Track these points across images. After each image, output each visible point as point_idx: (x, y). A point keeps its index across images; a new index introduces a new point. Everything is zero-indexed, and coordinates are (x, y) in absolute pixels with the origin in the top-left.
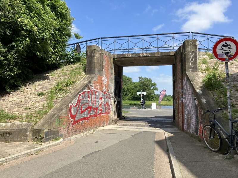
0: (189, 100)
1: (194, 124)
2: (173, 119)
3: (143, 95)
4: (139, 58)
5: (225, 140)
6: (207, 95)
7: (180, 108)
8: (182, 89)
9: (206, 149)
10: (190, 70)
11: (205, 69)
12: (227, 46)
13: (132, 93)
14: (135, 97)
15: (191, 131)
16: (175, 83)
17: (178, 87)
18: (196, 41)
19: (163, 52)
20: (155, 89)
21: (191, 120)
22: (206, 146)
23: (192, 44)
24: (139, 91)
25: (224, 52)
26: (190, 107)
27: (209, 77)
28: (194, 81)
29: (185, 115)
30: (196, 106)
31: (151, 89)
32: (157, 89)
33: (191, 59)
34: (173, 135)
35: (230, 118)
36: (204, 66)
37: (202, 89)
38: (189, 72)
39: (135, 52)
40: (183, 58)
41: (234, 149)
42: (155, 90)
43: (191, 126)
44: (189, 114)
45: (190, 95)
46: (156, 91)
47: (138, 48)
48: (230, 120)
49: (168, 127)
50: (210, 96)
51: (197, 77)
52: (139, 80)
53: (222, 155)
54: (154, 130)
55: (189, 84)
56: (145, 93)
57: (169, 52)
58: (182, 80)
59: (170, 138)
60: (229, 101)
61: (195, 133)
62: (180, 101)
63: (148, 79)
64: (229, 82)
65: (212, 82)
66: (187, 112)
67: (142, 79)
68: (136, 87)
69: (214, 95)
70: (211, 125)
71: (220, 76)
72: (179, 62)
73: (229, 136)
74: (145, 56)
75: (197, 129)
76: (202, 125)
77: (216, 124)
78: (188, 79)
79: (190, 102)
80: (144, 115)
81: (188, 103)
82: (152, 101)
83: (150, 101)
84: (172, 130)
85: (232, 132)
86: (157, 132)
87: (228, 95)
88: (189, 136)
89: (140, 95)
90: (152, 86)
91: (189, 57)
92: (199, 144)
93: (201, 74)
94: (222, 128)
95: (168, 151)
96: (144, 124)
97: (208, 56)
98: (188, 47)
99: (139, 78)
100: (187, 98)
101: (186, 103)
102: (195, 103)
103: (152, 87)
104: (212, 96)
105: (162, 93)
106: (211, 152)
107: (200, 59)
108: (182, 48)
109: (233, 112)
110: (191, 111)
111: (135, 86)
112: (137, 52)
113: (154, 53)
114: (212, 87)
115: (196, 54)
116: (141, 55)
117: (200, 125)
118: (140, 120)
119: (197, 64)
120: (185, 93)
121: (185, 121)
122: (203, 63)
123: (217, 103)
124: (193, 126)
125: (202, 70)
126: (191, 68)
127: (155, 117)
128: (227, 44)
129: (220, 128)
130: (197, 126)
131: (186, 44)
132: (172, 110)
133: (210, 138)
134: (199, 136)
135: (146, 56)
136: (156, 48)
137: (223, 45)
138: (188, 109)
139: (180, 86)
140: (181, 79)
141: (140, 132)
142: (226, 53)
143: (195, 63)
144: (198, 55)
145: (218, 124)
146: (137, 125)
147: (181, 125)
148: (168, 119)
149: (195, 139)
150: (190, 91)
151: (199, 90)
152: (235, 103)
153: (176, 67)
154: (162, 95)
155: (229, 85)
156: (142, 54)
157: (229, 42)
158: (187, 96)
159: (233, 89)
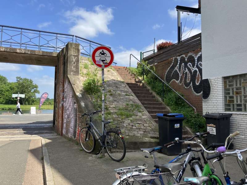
0: (69, 104)
1: (73, 128)
2: (52, 124)
3: (20, 98)
4: (15, 54)
5: (98, 141)
6: (86, 98)
7: (60, 112)
8: (63, 92)
9: (82, 152)
10: (72, 73)
11: (86, 74)
12: (103, 54)
13: (7, 96)
14: (10, 101)
15: (70, 135)
16: (57, 86)
17: (59, 90)
18: (79, 46)
19: (45, 52)
20: (36, 91)
21: (70, 124)
22: (82, 148)
23: (74, 47)
24: (16, 93)
25: (101, 59)
26: (70, 111)
27: (89, 81)
28: (74, 85)
29: (65, 119)
30: (75, 110)
31: (32, 91)
32: (38, 92)
33: (73, 62)
34: (51, 141)
35: (103, 119)
36: (85, 71)
37: (82, 93)
38: (71, 75)
39: (11, 46)
40: (66, 61)
41: (105, 148)
42: (36, 94)
43: (70, 130)
44: (68, 118)
45: (71, 99)
46: (38, 94)
47: (14, 42)
48: (103, 121)
49: (46, 133)
50: (88, 99)
51: (78, 81)
52: (17, 80)
53: (95, 155)
54: (29, 137)
55: (70, 88)
56: (23, 96)
57: (52, 53)
58: (64, 82)
59: (47, 145)
60: (103, 104)
61: (73, 137)
62: (61, 105)
63: (28, 79)
64: (104, 87)
65: (91, 86)
66: (66, 116)
67: (21, 79)
68: (12, 89)
69: (92, 99)
70: (88, 128)
71: (98, 82)
72: (61, 64)
73: (101, 137)
74: (23, 52)
75: (75, 132)
76: (79, 128)
77: (91, 126)
78: (69, 82)
79: (69, 106)
80: (20, 121)
81: (68, 107)
82: (31, 104)
83: (30, 105)
84: (51, 135)
85: (104, 133)
86: (33, 140)
87: (103, 99)
88: (67, 140)
89: (16, 98)
90: (33, 88)
91: (72, 60)
92: (76, 147)
93: (82, 78)
94: (96, 130)
95: (42, 159)
96: (18, 132)
97: (90, 62)
98: (71, 50)
99: (17, 78)
100: (67, 101)
101: (66, 107)
102: (75, 106)
103: (33, 90)
104: (91, 100)
105: (43, 96)
106: (86, 154)
107: (82, 63)
108: (65, 50)
109: (106, 114)
110: (71, 114)
111: (10, 88)
112: (13, 47)
113: (35, 51)
114: (91, 91)
115: (78, 58)
116: (18, 51)
117: (78, 128)
118: (13, 127)
119: (79, 68)
120: (66, 96)
121: (65, 125)
122: (85, 68)
123: (94, 106)
124: (71, 130)
125: (83, 74)
126: (73, 71)
127: (33, 123)
128: (103, 52)
129: (95, 130)
130: (75, 129)
131: (69, 46)
132: (52, 115)
133: (86, 140)
134: (76, 139)
135: (25, 53)
136: (37, 46)
137: (101, 53)
138: (68, 113)
139: (61, 89)
140: (62, 82)
141: (10, 142)
142: (103, 61)
143: (77, 67)
144: (80, 59)
145: (93, 127)
146: (9, 134)
147: (60, 129)
148: (48, 125)
149: (72, 143)
150: (71, 94)
151: (79, 94)
152: (108, 106)
153: (58, 69)
154: (43, 98)
155: (104, 90)
156: (20, 49)
157: (105, 51)
158: (68, 99)
159: (108, 94)
